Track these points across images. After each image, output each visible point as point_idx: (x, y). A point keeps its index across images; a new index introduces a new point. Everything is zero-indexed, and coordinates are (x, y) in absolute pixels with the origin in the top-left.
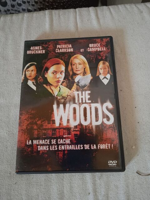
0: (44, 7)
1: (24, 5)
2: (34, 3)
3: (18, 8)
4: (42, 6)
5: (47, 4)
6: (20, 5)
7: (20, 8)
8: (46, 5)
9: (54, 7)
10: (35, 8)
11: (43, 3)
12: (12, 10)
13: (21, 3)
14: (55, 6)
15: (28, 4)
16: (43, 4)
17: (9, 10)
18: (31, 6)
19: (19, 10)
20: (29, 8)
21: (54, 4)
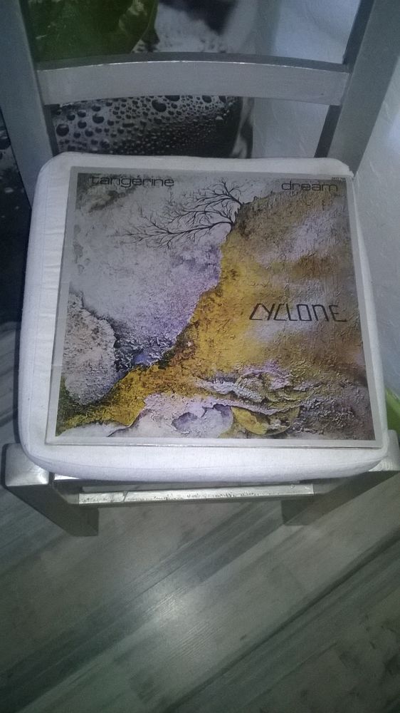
3: (85, 140)
6: (89, 134)
9: (152, 140)
10: (116, 141)
11: (133, 132)
12: (74, 141)
15: (105, 134)
16: (133, 135)
17: (67, 142)
18: (109, 137)
21: (154, 134)
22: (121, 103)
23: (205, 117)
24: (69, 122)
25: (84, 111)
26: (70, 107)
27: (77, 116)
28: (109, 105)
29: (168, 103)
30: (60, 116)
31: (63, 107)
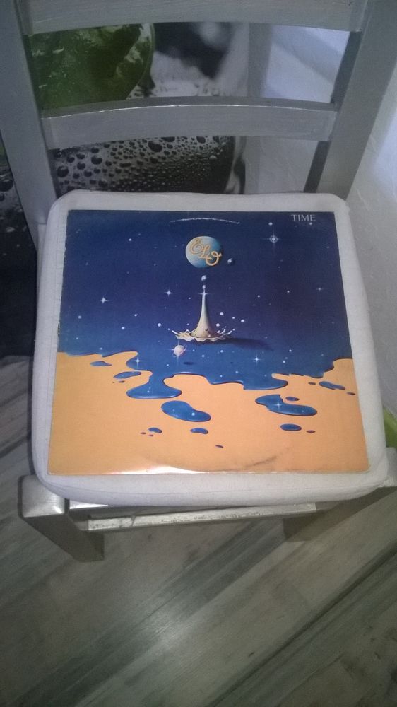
0: (131, 178)
1: (95, 174)
2: (112, 173)
4: (127, 177)
5: (137, 174)
7: (87, 180)
8: (135, 175)
13: (92, 171)
14: (151, 176)
19: (84, 182)
20: (105, 180)
23: (199, 157)
29: (164, 144)
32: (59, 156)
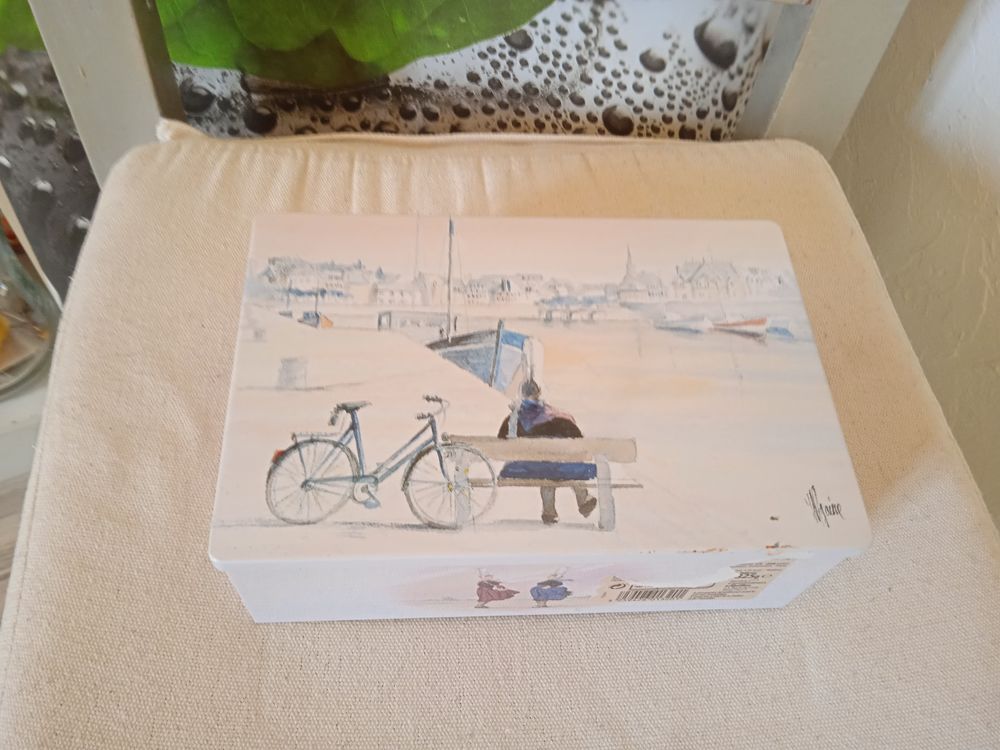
22: (514, 116)
24: (402, 121)
25: (435, 109)
26: (409, 90)
27: (419, 114)
28: (488, 111)
30: (388, 103)
31: (396, 86)
32: (385, 97)
